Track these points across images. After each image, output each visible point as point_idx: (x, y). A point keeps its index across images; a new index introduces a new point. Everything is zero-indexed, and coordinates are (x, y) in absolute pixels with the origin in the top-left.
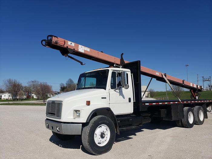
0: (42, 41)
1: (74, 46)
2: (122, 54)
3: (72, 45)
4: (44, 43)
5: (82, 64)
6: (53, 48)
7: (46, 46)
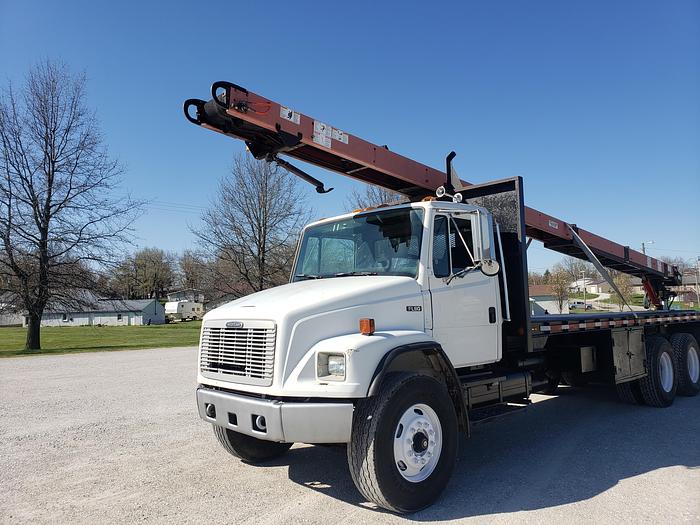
0: (188, 103)
1: (299, 123)
2: (453, 155)
3: (292, 120)
4: (193, 110)
5: (320, 188)
6: (225, 132)
7: (199, 124)
